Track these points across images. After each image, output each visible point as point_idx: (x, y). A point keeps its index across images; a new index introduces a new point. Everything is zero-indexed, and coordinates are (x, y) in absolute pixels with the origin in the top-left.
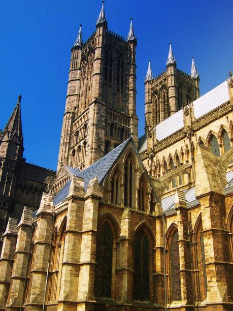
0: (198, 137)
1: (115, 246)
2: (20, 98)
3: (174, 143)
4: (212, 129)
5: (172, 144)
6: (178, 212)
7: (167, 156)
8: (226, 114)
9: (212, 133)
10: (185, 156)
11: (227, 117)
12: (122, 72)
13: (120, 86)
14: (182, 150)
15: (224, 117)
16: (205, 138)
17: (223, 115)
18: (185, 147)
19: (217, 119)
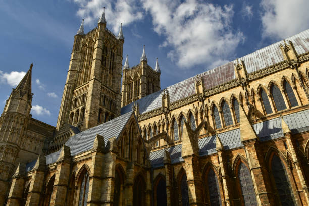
0: (172, 115)
1: (121, 189)
2: (32, 65)
3: (154, 116)
4: (183, 111)
5: (152, 117)
6: (166, 166)
7: (148, 125)
8: (193, 102)
9: (183, 113)
10: (161, 127)
11: (194, 105)
12: (113, 60)
13: (111, 70)
14: (159, 122)
15: (192, 104)
16: (177, 116)
17: (191, 103)
18: (162, 121)
19: (186, 104)
